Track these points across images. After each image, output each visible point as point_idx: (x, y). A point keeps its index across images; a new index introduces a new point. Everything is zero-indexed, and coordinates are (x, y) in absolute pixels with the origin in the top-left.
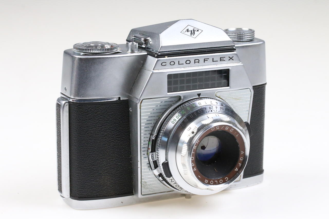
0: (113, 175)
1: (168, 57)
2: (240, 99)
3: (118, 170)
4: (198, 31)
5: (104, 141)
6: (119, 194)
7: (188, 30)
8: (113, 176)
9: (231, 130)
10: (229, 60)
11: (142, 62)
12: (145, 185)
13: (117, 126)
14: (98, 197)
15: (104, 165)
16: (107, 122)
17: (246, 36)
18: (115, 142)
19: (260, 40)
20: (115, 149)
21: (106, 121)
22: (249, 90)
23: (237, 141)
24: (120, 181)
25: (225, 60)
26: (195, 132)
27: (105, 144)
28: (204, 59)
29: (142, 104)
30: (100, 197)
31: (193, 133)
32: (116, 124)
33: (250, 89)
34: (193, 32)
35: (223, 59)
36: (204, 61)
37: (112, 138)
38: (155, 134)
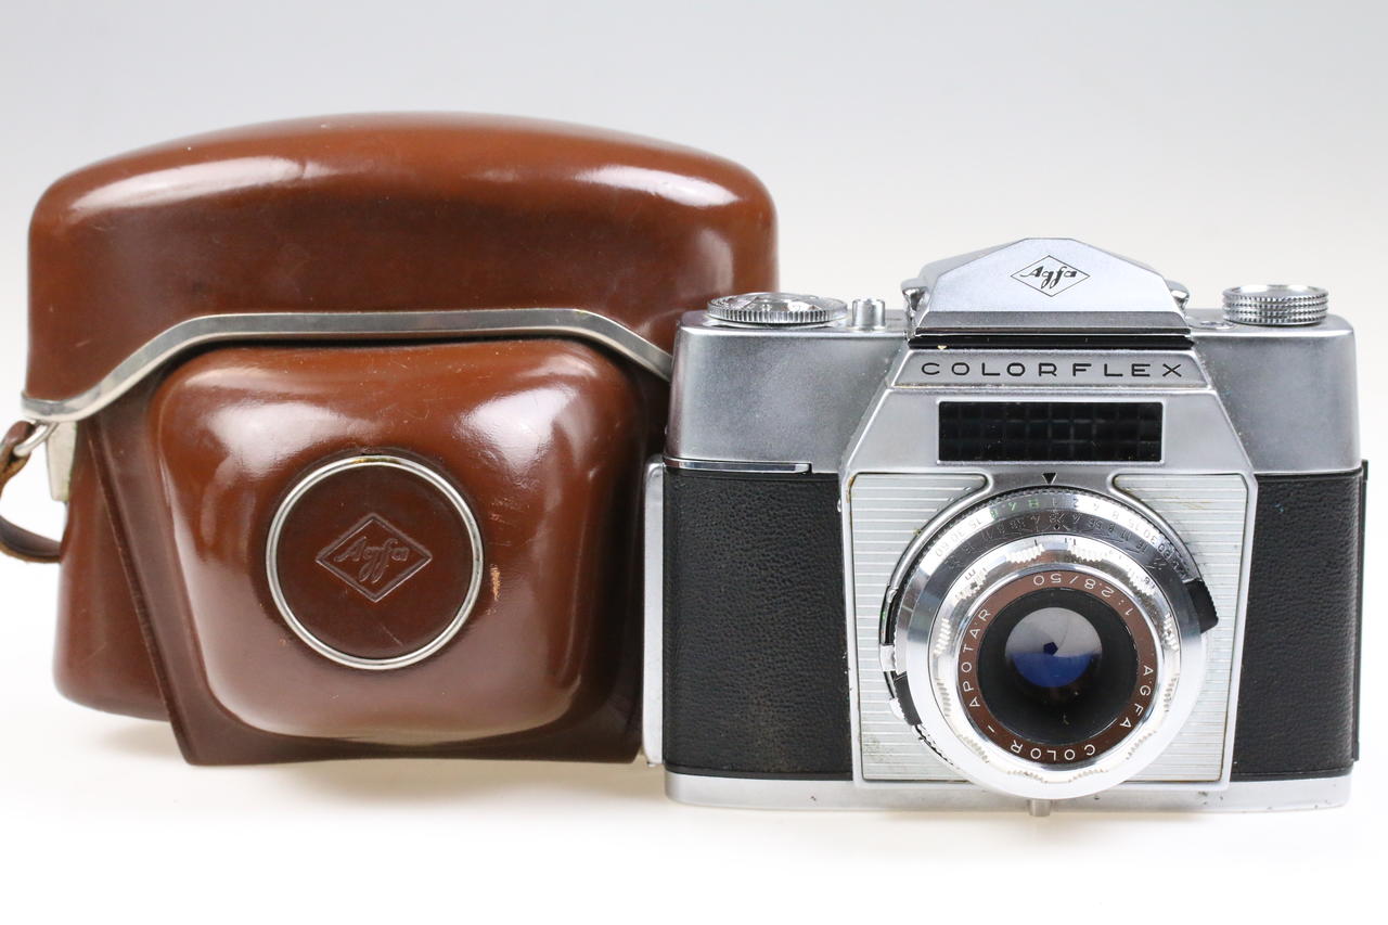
0: (786, 707)
1: (948, 348)
2: (1207, 506)
3: (800, 693)
4: (1073, 274)
5: (758, 598)
6: (802, 772)
7: (1039, 270)
8: (786, 710)
9: (1106, 593)
10: (1164, 375)
11: (887, 361)
12: (874, 748)
13: (802, 553)
14: (736, 770)
15: (758, 672)
16: (769, 539)
17: (1295, 306)
18: (791, 602)
19: (1343, 324)
20: (794, 626)
21: (766, 534)
22: (1239, 479)
23: (1130, 629)
24: (809, 728)
25: (1148, 375)
26: (980, 583)
27: (762, 607)
28: (1075, 365)
29: (853, 487)
30: (742, 771)
31: (974, 585)
32: (797, 548)
33: (1243, 478)
34: (1054, 276)
35: (1143, 370)
36: (1075, 370)
37: (783, 588)
38: (895, 586)
